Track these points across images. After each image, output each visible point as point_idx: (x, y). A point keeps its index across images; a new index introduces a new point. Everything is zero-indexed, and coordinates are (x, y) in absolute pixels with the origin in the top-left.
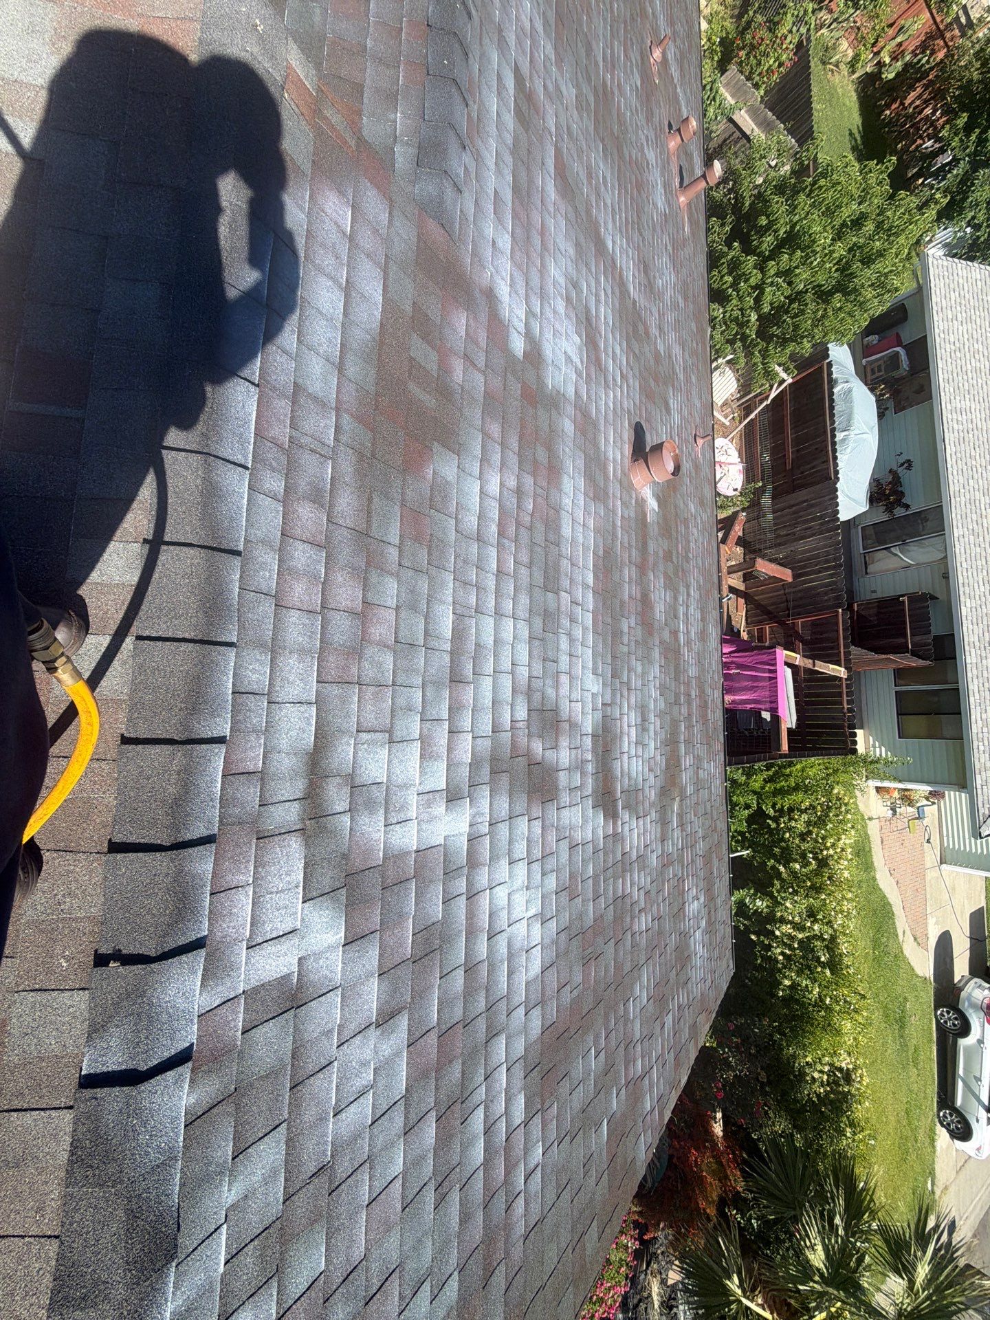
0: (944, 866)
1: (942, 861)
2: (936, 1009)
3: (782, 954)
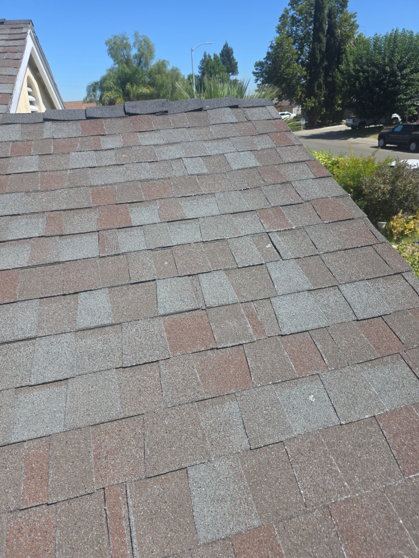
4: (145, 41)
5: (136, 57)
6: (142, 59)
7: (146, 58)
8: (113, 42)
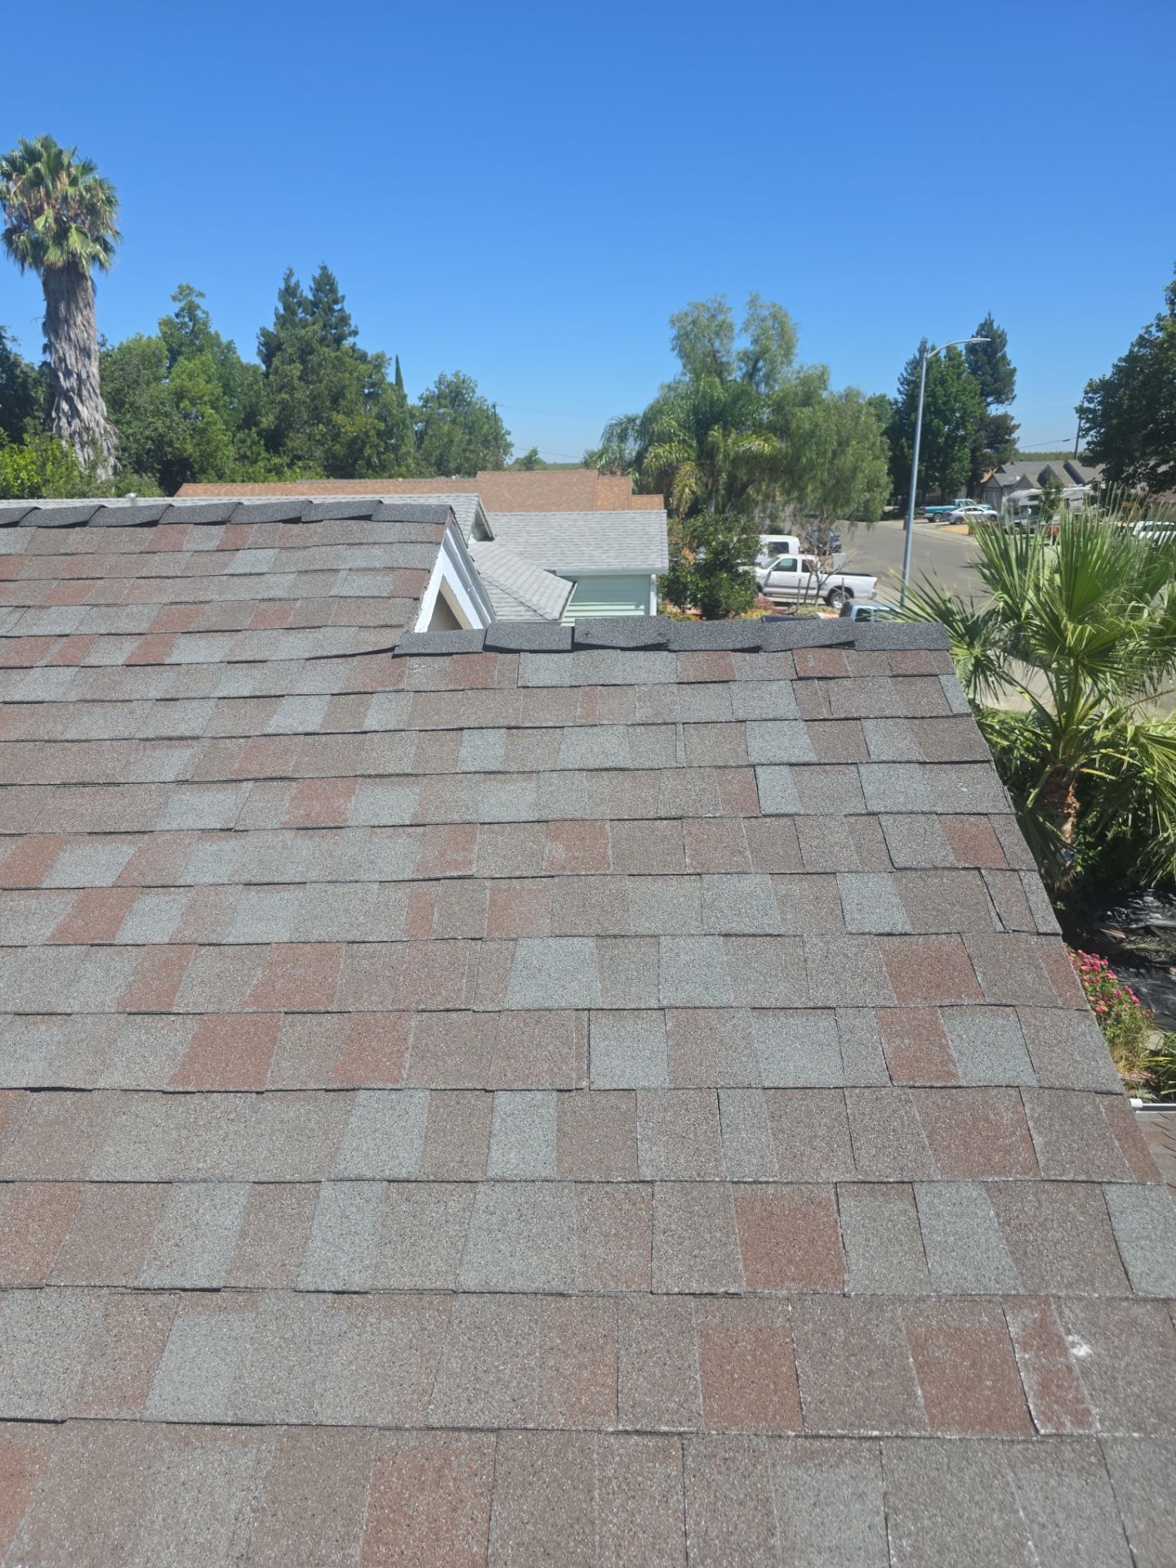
4: (775, 317)
5: (745, 357)
6: (761, 364)
7: (772, 362)
8: (690, 319)
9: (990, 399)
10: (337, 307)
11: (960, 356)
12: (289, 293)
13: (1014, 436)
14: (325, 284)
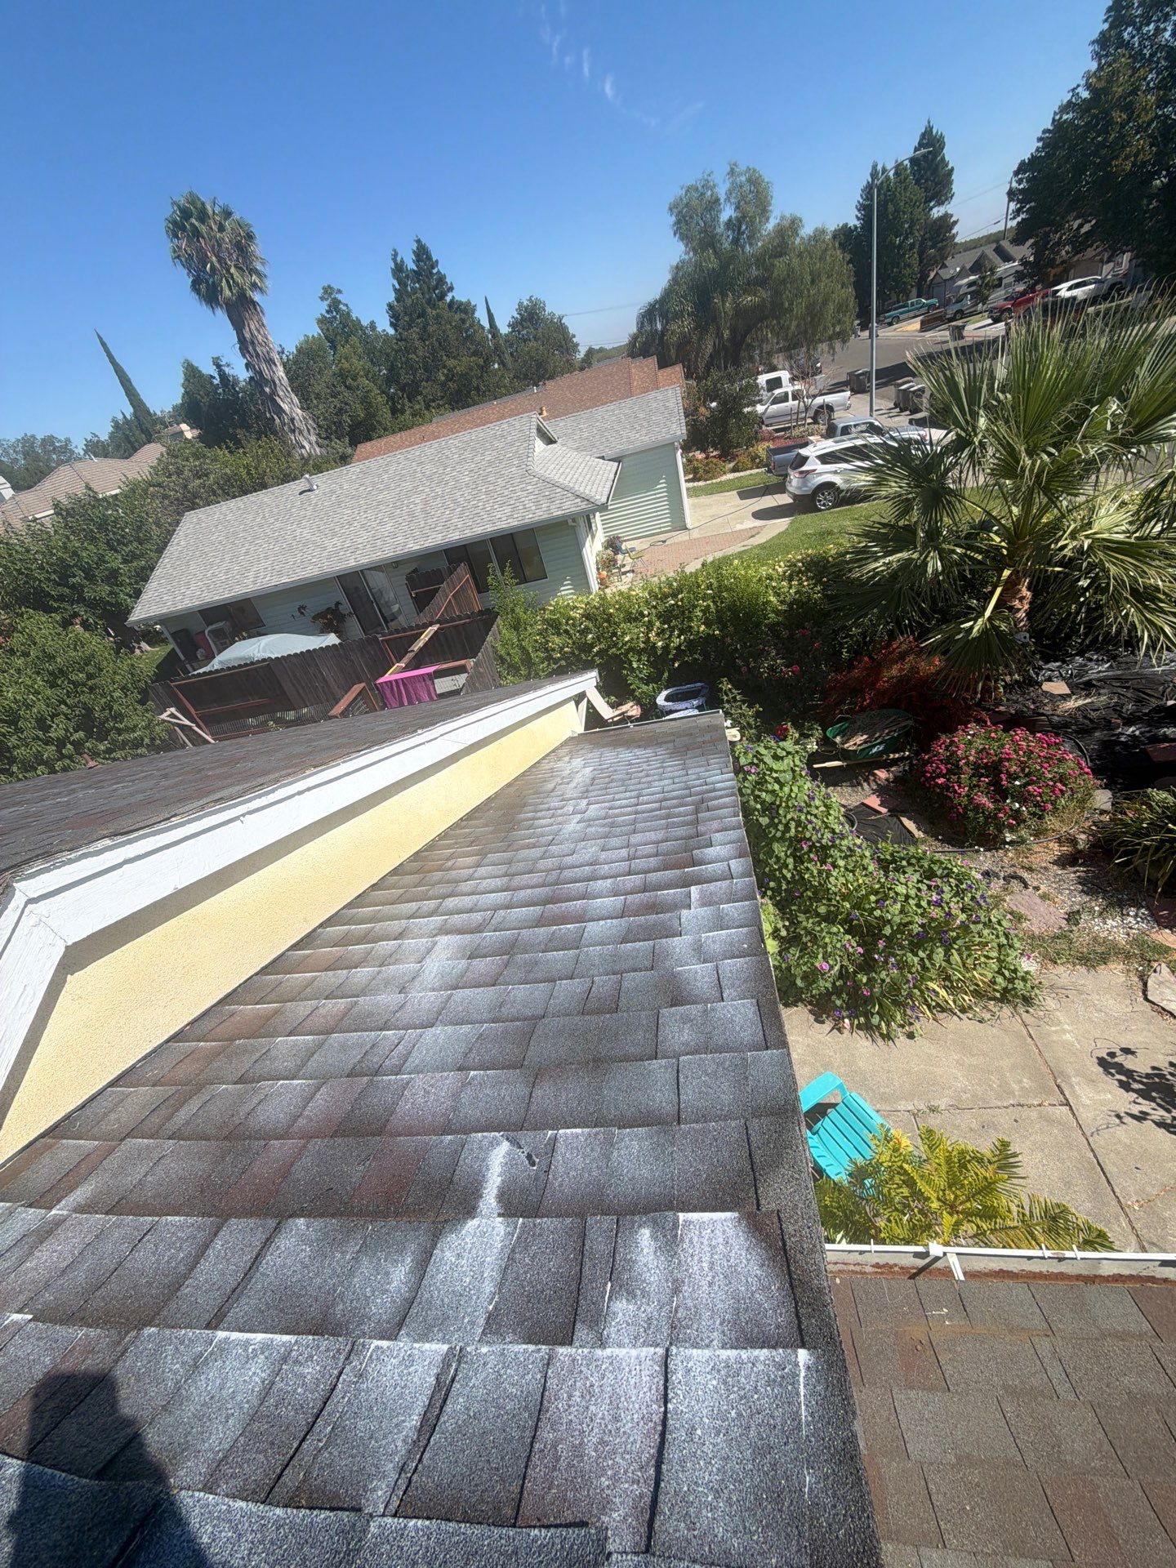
0: (689, 526)
1: (685, 528)
2: (820, 510)
3: (679, 637)
4: (751, 181)
5: (729, 224)
6: (743, 227)
7: (753, 222)
8: (684, 202)
9: (932, 204)
10: (435, 271)
11: (906, 170)
12: (398, 269)
13: (954, 231)
14: (422, 253)
